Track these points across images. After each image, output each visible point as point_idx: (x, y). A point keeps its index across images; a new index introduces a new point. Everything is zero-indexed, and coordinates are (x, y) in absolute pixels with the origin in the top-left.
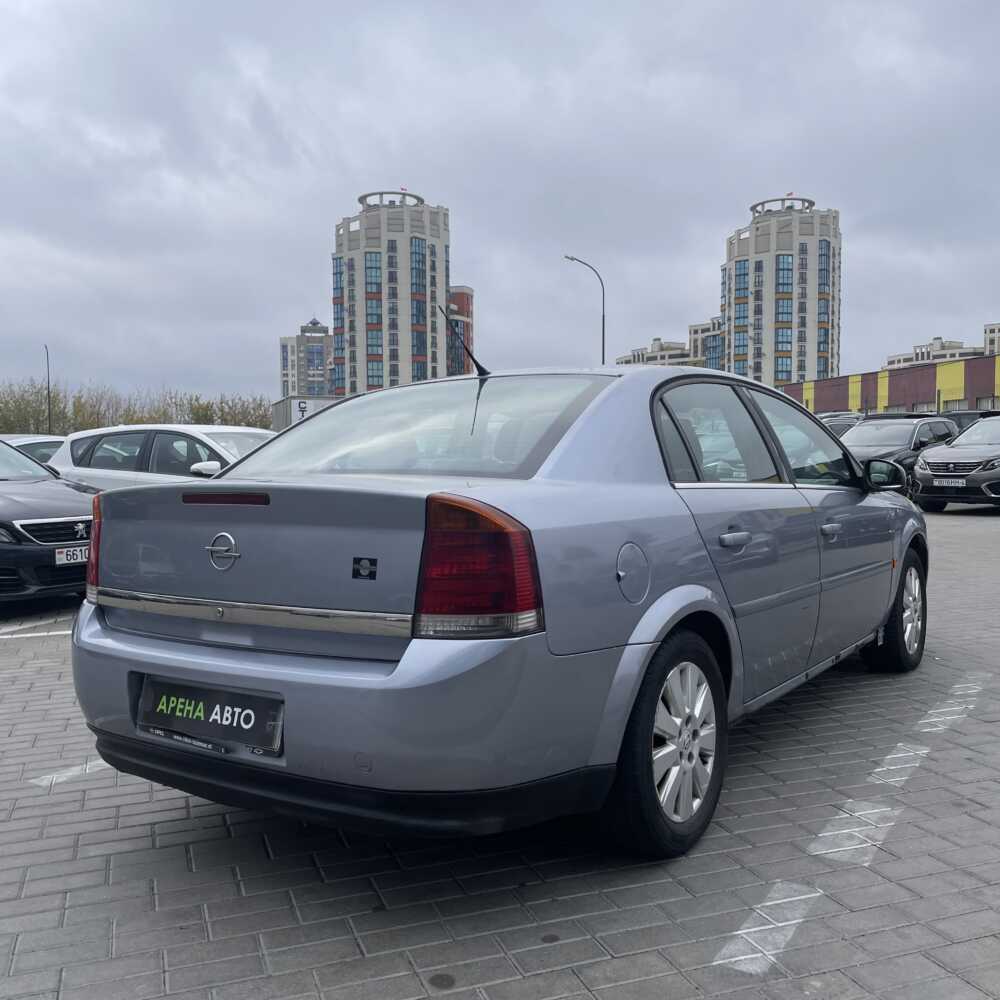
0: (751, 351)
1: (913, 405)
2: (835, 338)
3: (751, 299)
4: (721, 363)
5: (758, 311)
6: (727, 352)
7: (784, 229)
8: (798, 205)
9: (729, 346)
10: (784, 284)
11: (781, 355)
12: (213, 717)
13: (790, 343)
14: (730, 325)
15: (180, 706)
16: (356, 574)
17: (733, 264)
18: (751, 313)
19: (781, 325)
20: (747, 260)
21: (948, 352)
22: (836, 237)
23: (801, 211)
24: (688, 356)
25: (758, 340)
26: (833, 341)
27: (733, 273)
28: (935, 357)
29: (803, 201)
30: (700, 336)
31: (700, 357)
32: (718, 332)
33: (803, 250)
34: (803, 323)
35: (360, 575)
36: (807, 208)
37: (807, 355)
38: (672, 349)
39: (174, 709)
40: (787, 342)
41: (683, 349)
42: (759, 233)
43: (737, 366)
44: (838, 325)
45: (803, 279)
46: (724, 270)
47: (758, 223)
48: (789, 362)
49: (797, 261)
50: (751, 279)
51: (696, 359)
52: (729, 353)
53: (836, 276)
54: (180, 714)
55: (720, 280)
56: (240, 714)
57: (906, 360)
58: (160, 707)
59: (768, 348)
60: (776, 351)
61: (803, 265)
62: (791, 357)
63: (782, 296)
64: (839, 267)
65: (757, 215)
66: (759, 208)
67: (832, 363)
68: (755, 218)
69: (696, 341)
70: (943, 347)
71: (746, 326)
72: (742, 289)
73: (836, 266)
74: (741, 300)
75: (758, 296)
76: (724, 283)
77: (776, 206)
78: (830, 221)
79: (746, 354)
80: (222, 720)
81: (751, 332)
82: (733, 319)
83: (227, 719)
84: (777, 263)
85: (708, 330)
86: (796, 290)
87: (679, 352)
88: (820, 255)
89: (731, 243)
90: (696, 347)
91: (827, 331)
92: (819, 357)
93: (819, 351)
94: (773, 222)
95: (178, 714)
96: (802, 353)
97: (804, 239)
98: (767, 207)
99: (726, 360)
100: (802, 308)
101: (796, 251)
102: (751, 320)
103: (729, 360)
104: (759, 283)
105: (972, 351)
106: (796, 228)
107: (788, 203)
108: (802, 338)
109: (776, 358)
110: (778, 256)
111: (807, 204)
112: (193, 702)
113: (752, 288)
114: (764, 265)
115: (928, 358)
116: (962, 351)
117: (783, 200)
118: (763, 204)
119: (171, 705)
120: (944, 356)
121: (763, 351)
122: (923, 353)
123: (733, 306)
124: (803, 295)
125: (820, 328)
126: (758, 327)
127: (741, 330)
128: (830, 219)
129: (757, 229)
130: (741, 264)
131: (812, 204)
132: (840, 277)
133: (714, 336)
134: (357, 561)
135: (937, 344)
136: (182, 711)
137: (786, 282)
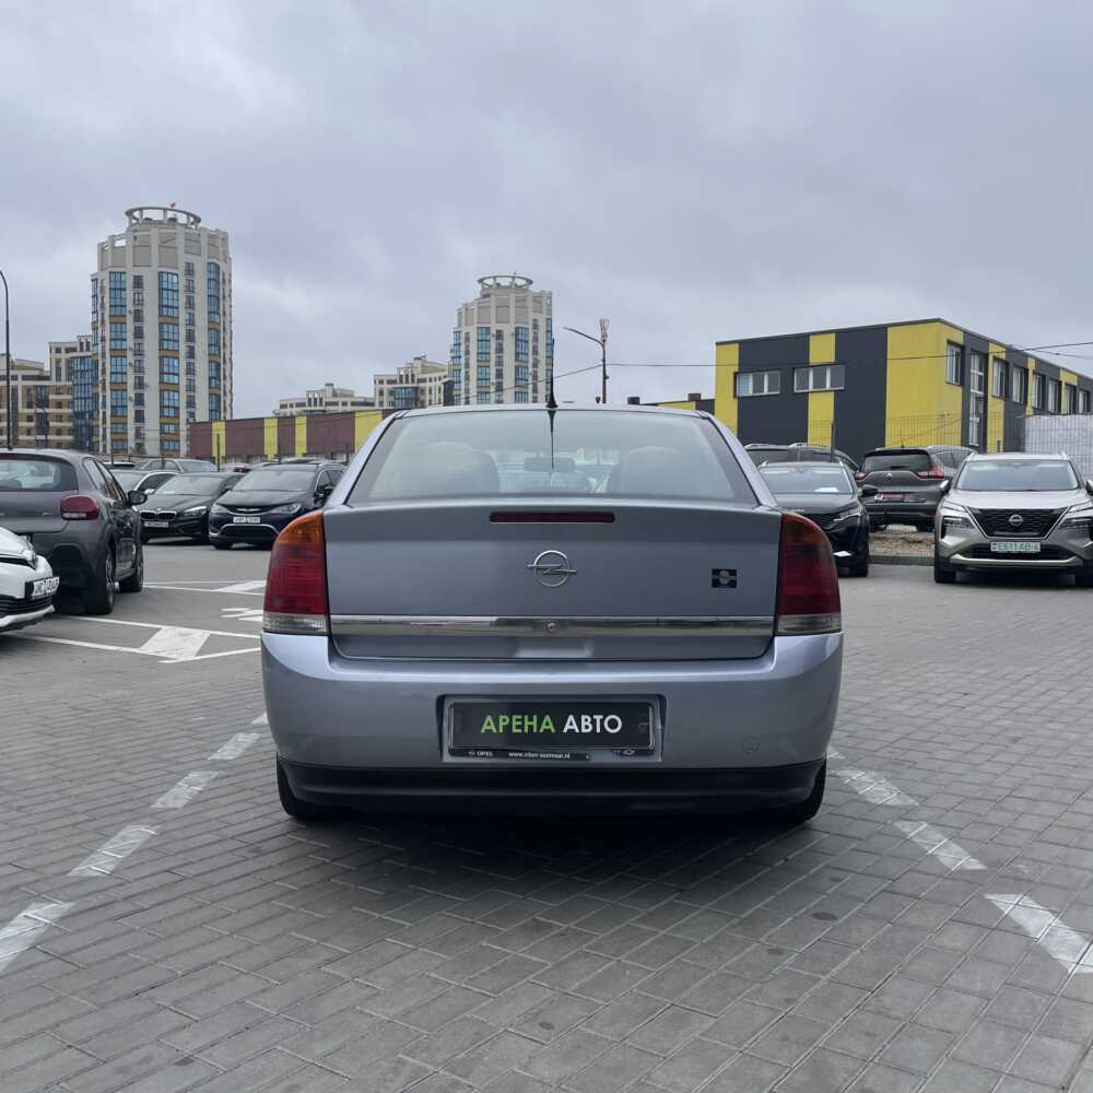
0: (131, 379)
1: (332, 454)
2: (227, 374)
3: (130, 319)
4: (94, 391)
5: (139, 334)
6: (100, 378)
7: (167, 243)
8: (182, 219)
9: (104, 372)
10: (168, 306)
11: (166, 388)
12: (567, 727)
13: (178, 375)
14: (103, 347)
15: (515, 723)
16: (716, 584)
17: (106, 275)
18: (130, 335)
19: (167, 354)
20: (124, 273)
21: (340, 400)
22: (225, 261)
23: (185, 226)
24: (48, 378)
25: (139, 369)
26: (225, 377)
27: (107, 284)
28: (328, 404)
29: (188, 214)
30: (64, 356)
31: (64, 382)
32: (90, 354)
33: (190, 271)
34: (191, 354)
35: (720, 584)
36: (192, 224)
37: (197, 389)
38: (25, 368)
39: (508, 728)
40: (174, 374)
41: (41, 370)
42: (137, 243)
43: (114, 396)
44: (230, 359)
45: (190, 304)
46: (95, 280)
47: (135, 231)
48: (176, 397)
49: (183, 282)
50: (129, 294)
51: (59, 384)
52: (104, 380)
53: (227, 305)
54: (520, 731)
55: (90, 293)
56: (602, 721)
57: (298, 405)
58: (485, 727)
59: (151, 378)
60: (161, 382)
61: (190, 289)
62: (178, 391)
63: (167, 320)
64: (230, 296)
65: (134, 221)
66: (137, 214)
67: (225, 402)
68: (131, 225)
69: (58, 361)
70: (335, 395)
71: (125, 350)
72: (117, 306)
73: (227, 294)
74: (118, 320)
75: (138, 316)
76: (95, 296)
77: (157, 216)
78: (219, 242)
79: (126, 383)
80: (580, 728)
81: (131, 358)
82: (108, 339)
83: (587, 727)
84: (160, 281)
85: (74, 350)
86: (183, 316)
87: (36, 373)
88: (209, 280)
89: (103, 250)
90: (58, 369)
91: (218, 365)
92: (210, 394)
93: (210, 387)
94: (154, 232)
95: (515, 730)
96: (191, 387)
97: (190, 258)
98: (146, 214)
99: (100, 389)
100: (190, 337)
101: (181, 270)
102: (130, 343)
103: (104, 388)
104: (139, 302)
105: (362, 400)
106: (180, 242)
107: (170, 214)
108: (191, 371)
109: (161, 391)
110: (160, 274)
111: (192, 219)
112: (535, 717)
113: (130, 306)
114: (145, 281)
115: (321, 405)
116: (352, 399)
117: (165, 210)
118: (141, 209)
119: (501, 724)
120: (336, 404)
121: (145, 381)
122: (315, 399)
123: (107, 323)
124: (191, 322)
125: (210, 362)
126: (139, 353)
127: (118, 353)
128: (218, 241)
129: (135, 238)
130: (117, 276)
131: (198, 220)
132: (231, 306)
133: (83, 358)
134: (716, 572)
135: (329, 390)
136: (522, 727)
137: (170, 304)
